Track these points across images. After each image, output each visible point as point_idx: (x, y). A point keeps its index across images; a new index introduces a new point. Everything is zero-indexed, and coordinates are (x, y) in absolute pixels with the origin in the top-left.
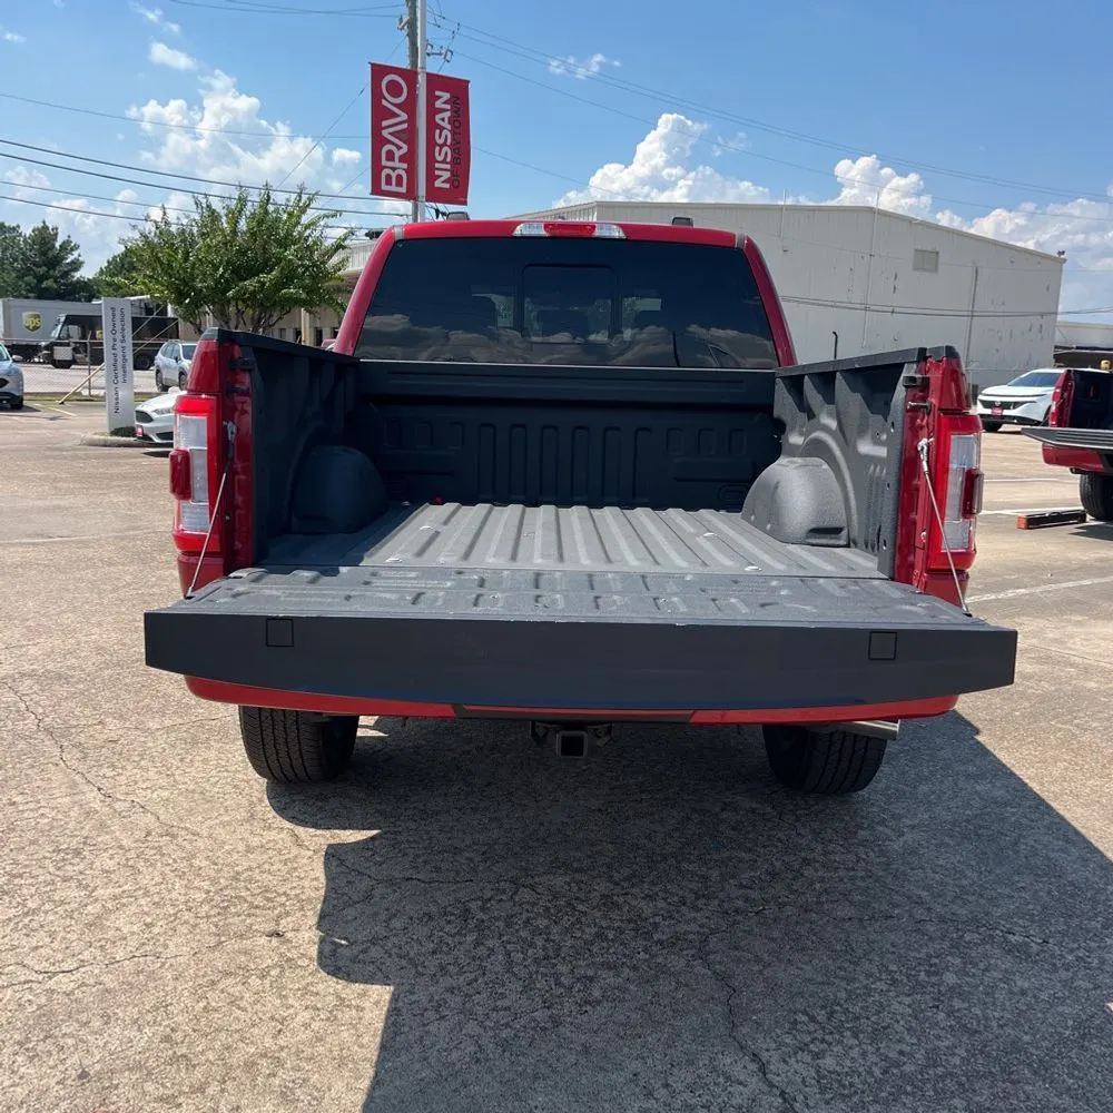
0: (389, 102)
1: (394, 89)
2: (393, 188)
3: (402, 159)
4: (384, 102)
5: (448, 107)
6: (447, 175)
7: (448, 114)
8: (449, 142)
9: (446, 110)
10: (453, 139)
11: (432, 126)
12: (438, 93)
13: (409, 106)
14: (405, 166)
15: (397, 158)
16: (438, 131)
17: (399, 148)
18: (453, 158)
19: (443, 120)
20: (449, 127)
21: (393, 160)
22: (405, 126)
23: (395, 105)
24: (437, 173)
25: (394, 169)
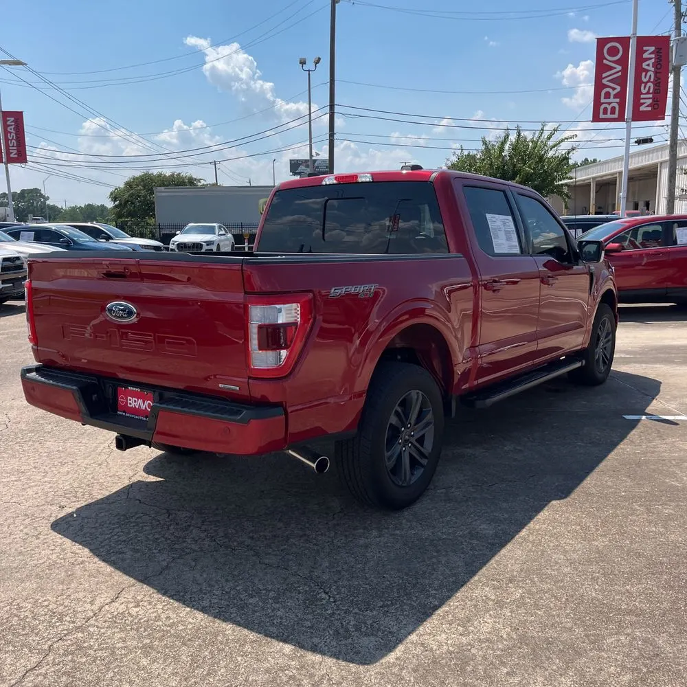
0: (609, 60)
1: (613, 51)
2: (609, 116)
3: (615, 96)
4: (605, 61)
5: (653, 56)
6: (649, 101)
7: (653, 60)
8: (652, 80)
9: (651, 58)
10: (655, 76)
11: (639, 70)
12: (645, 48)
13: (623, 62)
14: (618, 100)
15: (612, 96)
16: (644, 74)
17: (614, 89)
18: (654, 89)
19: (648, 65)
20: (653, 69)
21: (609, 98)
22: (620, 74)
23: (613, 62)
24: (642, 101)
25: (609, 104)
